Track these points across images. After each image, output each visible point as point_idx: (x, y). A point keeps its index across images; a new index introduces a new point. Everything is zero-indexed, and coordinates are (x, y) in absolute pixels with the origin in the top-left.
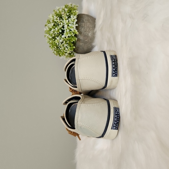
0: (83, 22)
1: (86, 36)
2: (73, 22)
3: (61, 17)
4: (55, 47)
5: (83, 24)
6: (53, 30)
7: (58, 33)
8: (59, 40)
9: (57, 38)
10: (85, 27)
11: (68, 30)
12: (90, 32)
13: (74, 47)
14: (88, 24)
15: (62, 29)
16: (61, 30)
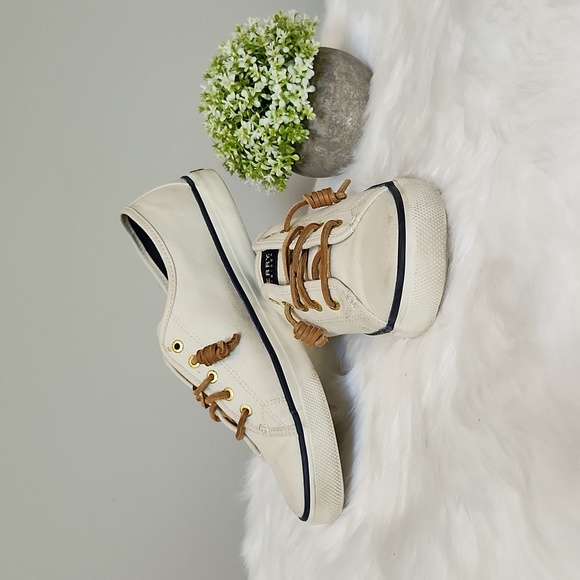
0: (332, 79)
1: (337, 125)
2: (302, 77)
3: (261, 57)
4: (232, 152)
5: (331, 85)
6: (231, 96)
7: (250, 107)
8: (249, 133)
9: (243, 123)
10: (337, 96)
11: (282, 104)
12: (351, 114)
13: (296, 157)
14: (348, 86)
15: (264, 96)
16: (260, 98)
